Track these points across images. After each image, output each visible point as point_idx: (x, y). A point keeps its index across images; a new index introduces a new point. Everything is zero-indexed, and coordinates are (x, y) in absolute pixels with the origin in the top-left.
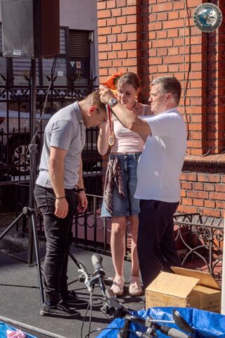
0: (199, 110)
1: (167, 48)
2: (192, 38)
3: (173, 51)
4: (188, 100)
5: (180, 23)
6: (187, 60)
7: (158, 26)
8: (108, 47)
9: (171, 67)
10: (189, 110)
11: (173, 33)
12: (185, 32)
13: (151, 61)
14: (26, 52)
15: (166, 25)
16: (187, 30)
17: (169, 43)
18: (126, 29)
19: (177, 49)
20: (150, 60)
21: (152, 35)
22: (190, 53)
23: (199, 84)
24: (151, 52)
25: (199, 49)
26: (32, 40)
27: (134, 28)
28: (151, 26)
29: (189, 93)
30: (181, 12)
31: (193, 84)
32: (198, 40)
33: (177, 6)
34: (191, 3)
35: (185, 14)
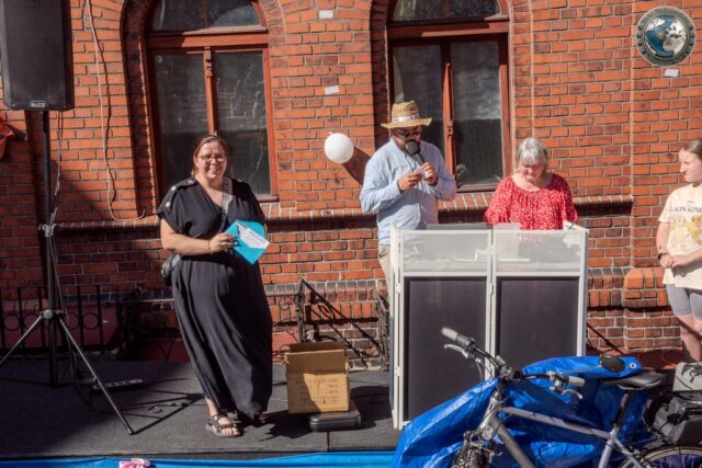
0: (130, 163)
2: (110, 76)
3: (81, 92)
4: (110, 152)
5: (89, 58)
6: (105, 103)
9: (78, 111)
10: (113, 164)
12: (98, 68)
16: (102, 66)
22: (109, 95)
23: (127, 132)
25: (123, 90)
26: (62, 88)
29: (112, 143)
30: (87, 44)
31: (116, 132)
32: (118, 79)
33: (81, 37)
34: (102, 35)
35: (94, 47)
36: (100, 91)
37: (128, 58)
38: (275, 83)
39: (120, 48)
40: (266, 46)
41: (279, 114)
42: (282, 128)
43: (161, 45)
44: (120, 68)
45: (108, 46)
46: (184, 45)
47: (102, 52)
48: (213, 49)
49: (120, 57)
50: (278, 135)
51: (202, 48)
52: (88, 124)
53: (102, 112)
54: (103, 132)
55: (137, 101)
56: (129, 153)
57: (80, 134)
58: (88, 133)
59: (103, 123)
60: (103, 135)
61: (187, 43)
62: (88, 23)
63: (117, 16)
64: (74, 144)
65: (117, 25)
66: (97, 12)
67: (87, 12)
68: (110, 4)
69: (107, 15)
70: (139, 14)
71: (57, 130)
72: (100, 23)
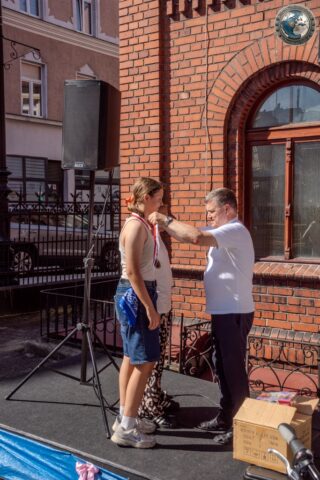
1: (189, 169)
2: (214, 161)
3: (195, 172)
5: (202, 148)
6: (209, 180)
7: (180, 149)
8: (131, 167)
9: (192, 186)
11: (195, 156)
12: (206, 155)
13: (172, 180)
14: (89, 164)
15: (188, 149)
16: (209, 153)
17: (191, 164)
18: (148, 151)
19: (198, 170)
20: (171, 178)
21: (173, 157)
22: (212, 174)
24: (173, 172)
25: (221, 170)
26: (96, 153)
27: (157, 150)
28: (172, 150)
30: (203, 139)
32: (219, 163)
33: (199, 133)
34: (212, 131)
35: (206, 140)
36: (207, 171)
37: (228, 147)
39: (222, 140)
43: (255, 138)
44: (221, 154)
45: (215, 139)
46: (270, 138)
47: (210, 143)
48: (293, 140)
49: (221, 147)
51: (285, 140)
52: (198, 195)
53: (207, 186)
55: (232, 180)
57: (192, 202)
58: (197, 202)
61: (272, 136)
62: (204, 124)
63: (223, 117)
64: (188, 209)
65: (222, 124)
66: (210, 115)
67: (205, 115)
68: (219, 109)
69: (217, 117)
70: (239, 115)
71: (179, 199)
72: (211, 123)
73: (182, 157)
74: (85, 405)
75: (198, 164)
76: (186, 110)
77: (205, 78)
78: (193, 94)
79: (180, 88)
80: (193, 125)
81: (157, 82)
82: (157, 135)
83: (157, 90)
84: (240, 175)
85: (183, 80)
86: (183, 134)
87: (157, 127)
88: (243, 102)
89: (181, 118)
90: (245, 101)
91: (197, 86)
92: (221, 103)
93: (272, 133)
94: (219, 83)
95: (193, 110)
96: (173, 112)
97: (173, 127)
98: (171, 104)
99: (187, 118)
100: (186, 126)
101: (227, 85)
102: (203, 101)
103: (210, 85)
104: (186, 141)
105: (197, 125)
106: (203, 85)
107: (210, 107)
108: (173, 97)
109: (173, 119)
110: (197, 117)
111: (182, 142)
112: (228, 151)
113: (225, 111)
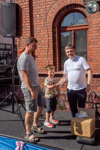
0: (52, 58)
2: (49, 37)
4: (48, 56)
5: (45, 33)
6: (48, 44)
7: (38, 34)
9: (42, 46)
10: (49, 59)
11: (43, 36)
12: (46, 36)
15: (40, 34)
16: (48, 35)
17: (41, 39)
18: (26, 35)
19: (44, 41)
21: (35, 37)
22: (49, 42)
23: (52, 51)
25: (52, 41)
26: (15, 30)
27: (30, 34)
28: (35, 34)
29: (49, 53)
30: (45, 30)
31: (50, 51)
32: (51, 38)
33: (44, 28)
34: (48, 28)
35: (46, 30)
36: (47, 41)
37: (54, 33)
38: (89, 38)
39: (52, 31)
40: (88, 29)
41: (90, 46)
42: (90, 50)
43: (63, 30)
44: (51, 35)
45: (49, 30)
46: (67, 30)
47: (48, 32)
48: (75, 30)
49: (51, 33)
50: (89, 52)
51: (72, 30)
52: (44, 49)
53: (47, 46)
54: (47, 51)
55: (55, 44)
56: (52, 56)
57: (42, 51)
58: (44, 51)
59: (47, 48)
60: (47, 52)
62: (45, 25)
63: (52, 23)
64: (41, 54)
65: (52, 25)
66: (47, 22)
67: (45, 22)
68: (50, 20)
69: (50, 23)
70: (57, 22)
71: (38, 50)
72: (48, 25)
73: (38, 36)
74: (14, 121)
75: (44, 39)
76: (39, 21)
77: (45, 10)
78: (41, 15)
79: (37, 13)
80: (41, 26)
81: (28, 11)
82: (29, 29)
83: (29, 14)
84: (58, 42)
85: (37, 10)
86: (38, 29)
87: (29, 27)
88: (58, 18)
89: (37, 24)
90: (59, 18)
91: (42, 12)
92: (51, 18)
93: (68, 28)
94: (50, 11)
95: (41, 21)
96: (34, 21)
97: (35, 27)
98: (34, 19)
99: (40, 23)
100: (39, 26)
101: (53, 12)
102: (45, 17)
103: (47, 12)
104: (39, 31)
105: (43, 26)
106: (45, 12)
107: (47, 19)
108: (34, 16)
109: (34, 24)
110: (43, 23)
111: (38, 31)
112: (54, 34)
113: (52, 21)
